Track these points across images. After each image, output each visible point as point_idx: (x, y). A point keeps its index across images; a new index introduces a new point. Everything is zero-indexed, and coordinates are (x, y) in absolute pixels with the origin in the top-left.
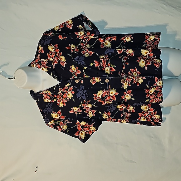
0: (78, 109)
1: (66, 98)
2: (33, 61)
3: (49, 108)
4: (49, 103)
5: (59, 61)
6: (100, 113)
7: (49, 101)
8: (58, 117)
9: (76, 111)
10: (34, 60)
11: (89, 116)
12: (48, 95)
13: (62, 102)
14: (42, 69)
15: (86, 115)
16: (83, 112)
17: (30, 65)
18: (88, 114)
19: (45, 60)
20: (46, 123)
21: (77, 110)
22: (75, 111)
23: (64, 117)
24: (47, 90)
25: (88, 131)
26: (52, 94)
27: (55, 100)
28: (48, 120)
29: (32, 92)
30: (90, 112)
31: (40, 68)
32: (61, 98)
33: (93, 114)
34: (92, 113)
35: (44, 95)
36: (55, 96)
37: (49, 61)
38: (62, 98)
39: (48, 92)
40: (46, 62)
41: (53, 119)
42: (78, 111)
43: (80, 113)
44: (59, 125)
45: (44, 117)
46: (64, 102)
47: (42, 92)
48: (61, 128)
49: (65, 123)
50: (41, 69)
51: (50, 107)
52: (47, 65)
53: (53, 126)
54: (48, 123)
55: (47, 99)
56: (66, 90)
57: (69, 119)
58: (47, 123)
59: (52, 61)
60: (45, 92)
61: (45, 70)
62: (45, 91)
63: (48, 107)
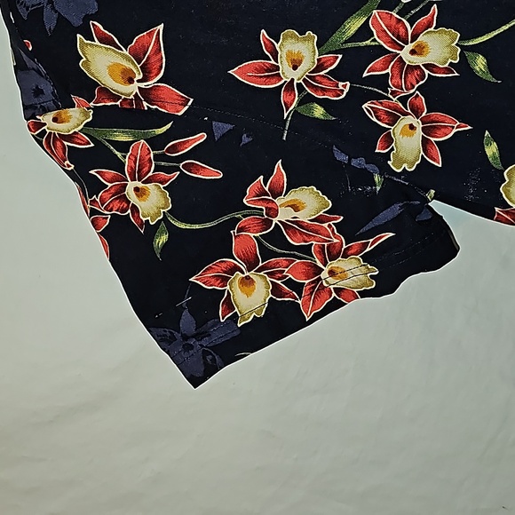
0: (320, 67)
6: (491, 150)
8: (133, 89)
9: (297, 76)
11: (387, 157)
15: (367, 138)
16: (347, 110)
18: (389, 140)
20: (25, 108)
21: (307, 65)
22: (287, 73)
23: (176, 103)
25: (298, 288)
28: (48, 88)
30: (411, 119)
33: (425, 142)
34: (419, 133)
41: (88, 87)
42: (310, 79)
43: (319, 112)
44: (119, 166)
45: (17, 57)
48: (125, 199)
49: (169, 170)
53: (74, 155)
54: (45, 111)
57: (221, 128)
58: (32, 111)
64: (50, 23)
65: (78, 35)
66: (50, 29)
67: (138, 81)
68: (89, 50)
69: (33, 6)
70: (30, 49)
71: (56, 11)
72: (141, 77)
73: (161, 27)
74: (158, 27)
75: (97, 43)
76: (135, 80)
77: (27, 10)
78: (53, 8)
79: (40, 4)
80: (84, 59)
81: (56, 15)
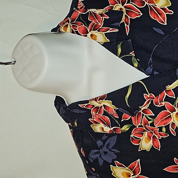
1: (167, 127)
2: (67, 17)
3: (105, 149)
4: (106, 134)
5: (145, 10)
7: (107, 130)
10: (69, 15)
12: (105, 114)
13: (149, 137)
14: (92, 35)
17: (56, 30)
19: (98, 12)
24: (102, 98)
26: (117, 111)
27: (126, 128)
29: (59, 102)
31: (85, 33)
32: (146, 123)
35: (93, 113)
36: (127, 117)
37: (111, 12)
38: (152, 125)
39: (106, 104)
40: (102, 15)
46: (154, 137)
47: (87, 102)
50: (89, 35)
51: (110, 147)
52: (107, 23)
55: (102, 125)
56: (167, 99)
59: (120, 12)
60: (96, 104)
61: (101, 37)
62: (96, 99)
63: (101, 147)
64: (101, 163)
65: (111, 165)
66: (101, 165)
67: (132, 176)
68: (115, 169)
69: (94, 158)
70: (94, 170)
71: (103, 159)
72: (133, 174)
73: (139, 160)
74: (138, 160)
75: (117, 167)
76: (131, 176)
77: (93, 159)
78: (101, 158)
79: (97, 157)
80: (114, 172)
81: (103, 161)
